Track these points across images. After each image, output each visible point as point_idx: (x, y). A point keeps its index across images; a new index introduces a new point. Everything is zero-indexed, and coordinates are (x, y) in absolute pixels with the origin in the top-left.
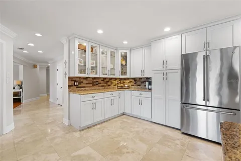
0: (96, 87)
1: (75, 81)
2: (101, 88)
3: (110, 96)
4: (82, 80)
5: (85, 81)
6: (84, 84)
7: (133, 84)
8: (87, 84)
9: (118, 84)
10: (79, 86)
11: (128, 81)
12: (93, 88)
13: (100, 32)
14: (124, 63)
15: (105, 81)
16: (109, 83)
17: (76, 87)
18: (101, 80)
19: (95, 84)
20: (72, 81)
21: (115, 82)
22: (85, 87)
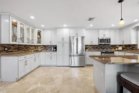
0: (20, 51)
1: (5, 47)
2: (24, 52)
3: (34, 56)
4: (10, 47)
5: (13, 47)
6: (12, 49)
7: (44, 49)
8: (14, 49)
9: (33, 49)
10: (8, 51)
11: (40, 47)
12: (18, 52)
13: (32, 17)
14: (39, 36)
15: (26, 47)
16: (28, 49)
17: (5, 51)
18: (23, 46)
19: (19, 49)
20: (2, 47)
21: (32, 48)
22: (12, 52)
